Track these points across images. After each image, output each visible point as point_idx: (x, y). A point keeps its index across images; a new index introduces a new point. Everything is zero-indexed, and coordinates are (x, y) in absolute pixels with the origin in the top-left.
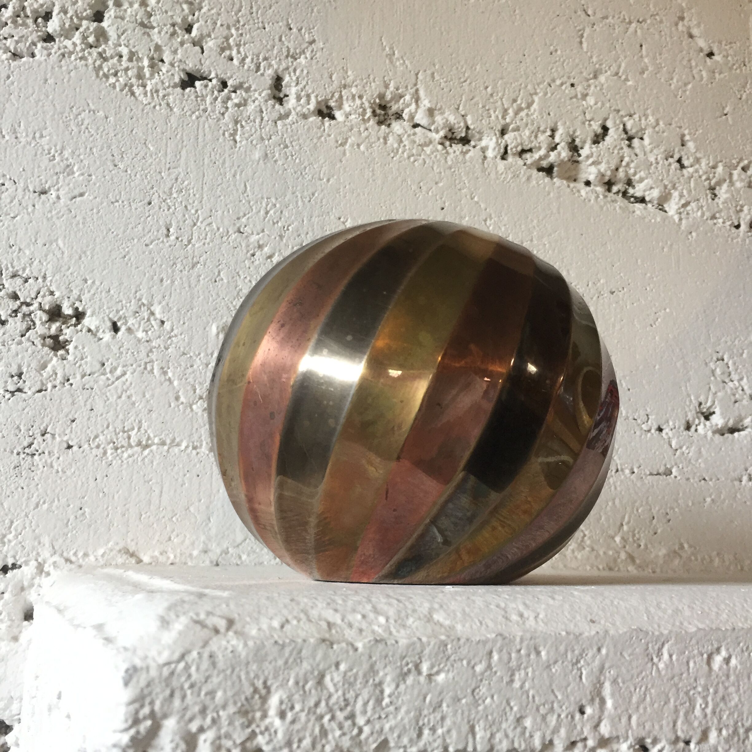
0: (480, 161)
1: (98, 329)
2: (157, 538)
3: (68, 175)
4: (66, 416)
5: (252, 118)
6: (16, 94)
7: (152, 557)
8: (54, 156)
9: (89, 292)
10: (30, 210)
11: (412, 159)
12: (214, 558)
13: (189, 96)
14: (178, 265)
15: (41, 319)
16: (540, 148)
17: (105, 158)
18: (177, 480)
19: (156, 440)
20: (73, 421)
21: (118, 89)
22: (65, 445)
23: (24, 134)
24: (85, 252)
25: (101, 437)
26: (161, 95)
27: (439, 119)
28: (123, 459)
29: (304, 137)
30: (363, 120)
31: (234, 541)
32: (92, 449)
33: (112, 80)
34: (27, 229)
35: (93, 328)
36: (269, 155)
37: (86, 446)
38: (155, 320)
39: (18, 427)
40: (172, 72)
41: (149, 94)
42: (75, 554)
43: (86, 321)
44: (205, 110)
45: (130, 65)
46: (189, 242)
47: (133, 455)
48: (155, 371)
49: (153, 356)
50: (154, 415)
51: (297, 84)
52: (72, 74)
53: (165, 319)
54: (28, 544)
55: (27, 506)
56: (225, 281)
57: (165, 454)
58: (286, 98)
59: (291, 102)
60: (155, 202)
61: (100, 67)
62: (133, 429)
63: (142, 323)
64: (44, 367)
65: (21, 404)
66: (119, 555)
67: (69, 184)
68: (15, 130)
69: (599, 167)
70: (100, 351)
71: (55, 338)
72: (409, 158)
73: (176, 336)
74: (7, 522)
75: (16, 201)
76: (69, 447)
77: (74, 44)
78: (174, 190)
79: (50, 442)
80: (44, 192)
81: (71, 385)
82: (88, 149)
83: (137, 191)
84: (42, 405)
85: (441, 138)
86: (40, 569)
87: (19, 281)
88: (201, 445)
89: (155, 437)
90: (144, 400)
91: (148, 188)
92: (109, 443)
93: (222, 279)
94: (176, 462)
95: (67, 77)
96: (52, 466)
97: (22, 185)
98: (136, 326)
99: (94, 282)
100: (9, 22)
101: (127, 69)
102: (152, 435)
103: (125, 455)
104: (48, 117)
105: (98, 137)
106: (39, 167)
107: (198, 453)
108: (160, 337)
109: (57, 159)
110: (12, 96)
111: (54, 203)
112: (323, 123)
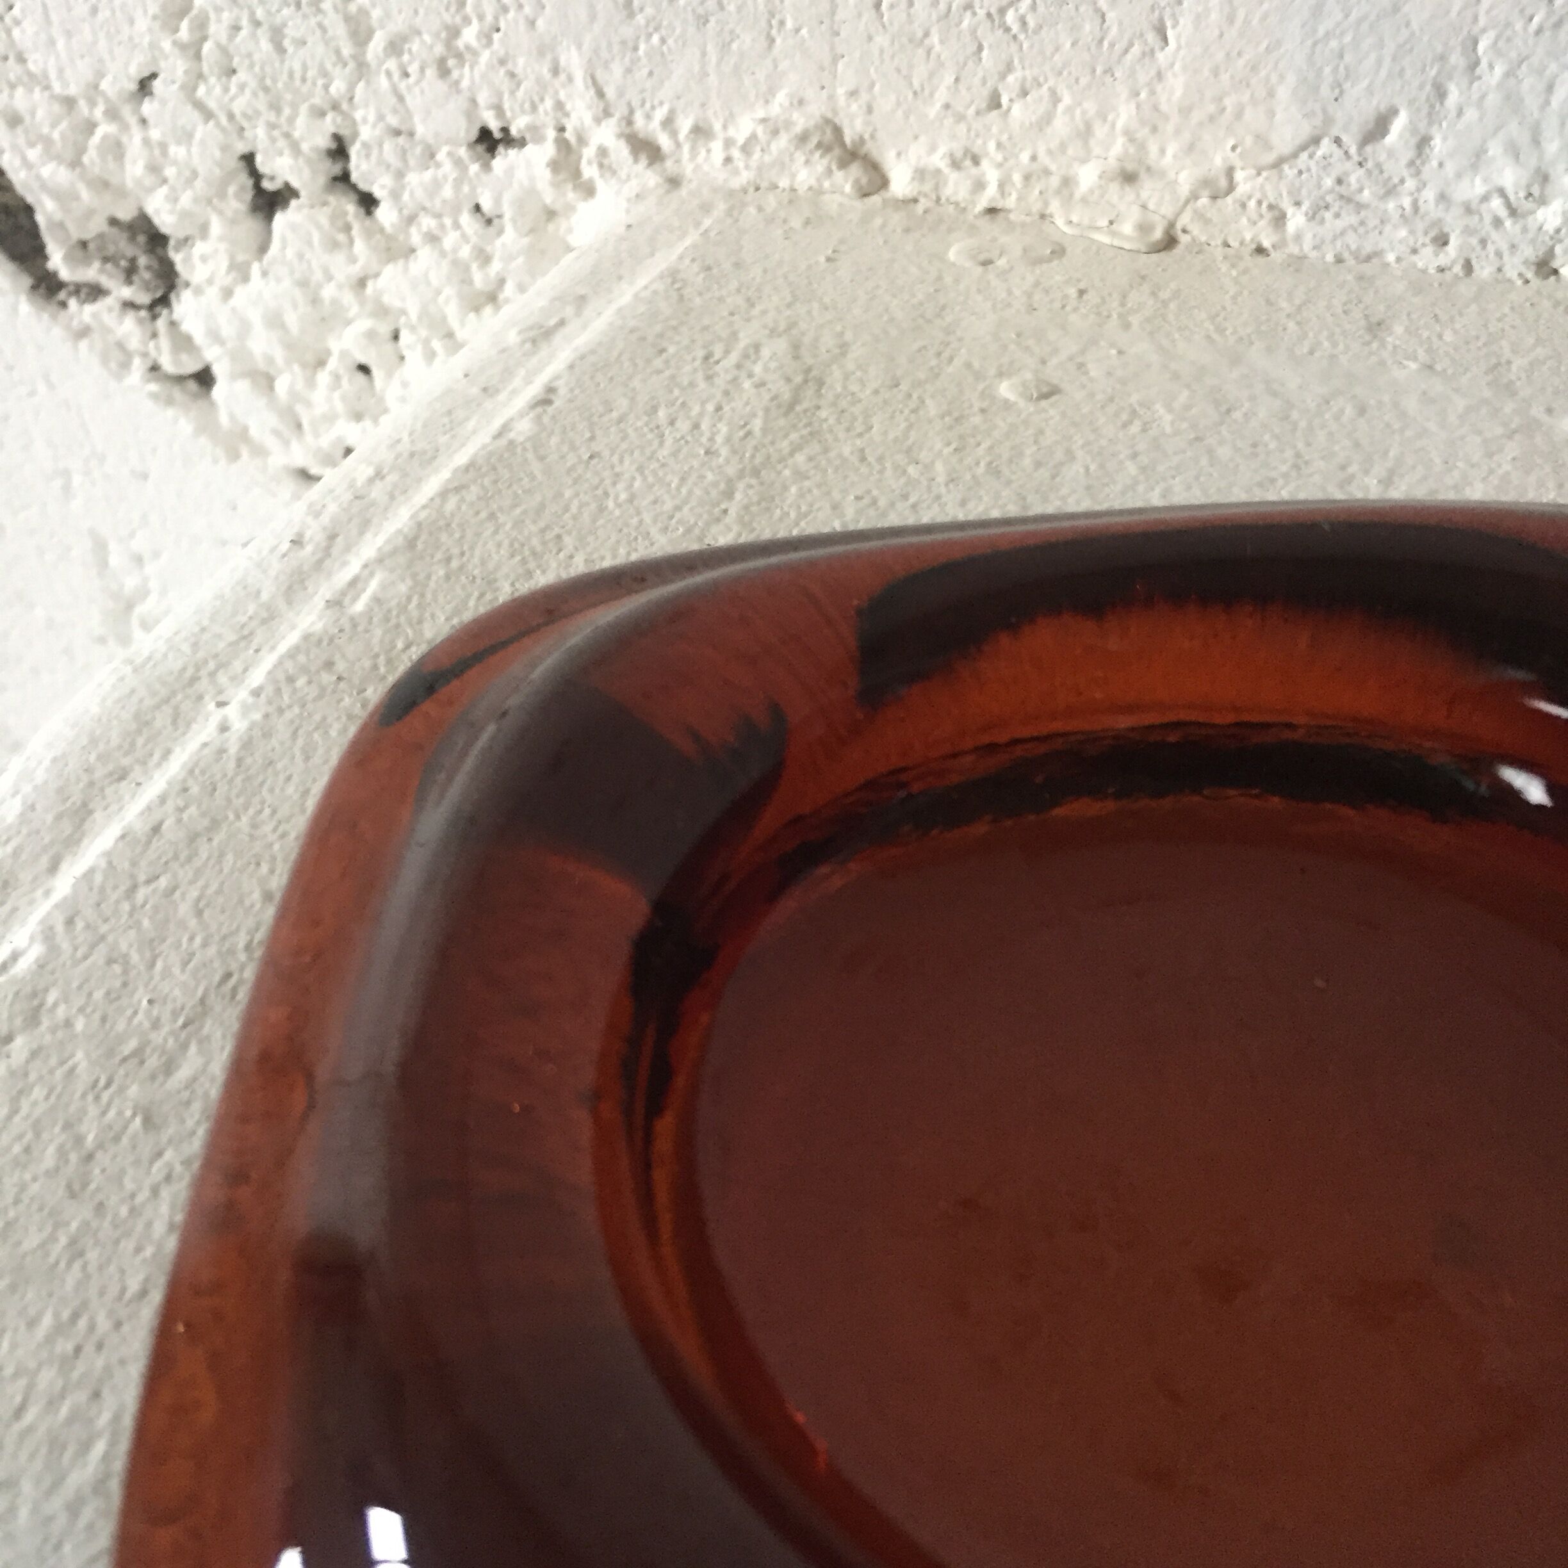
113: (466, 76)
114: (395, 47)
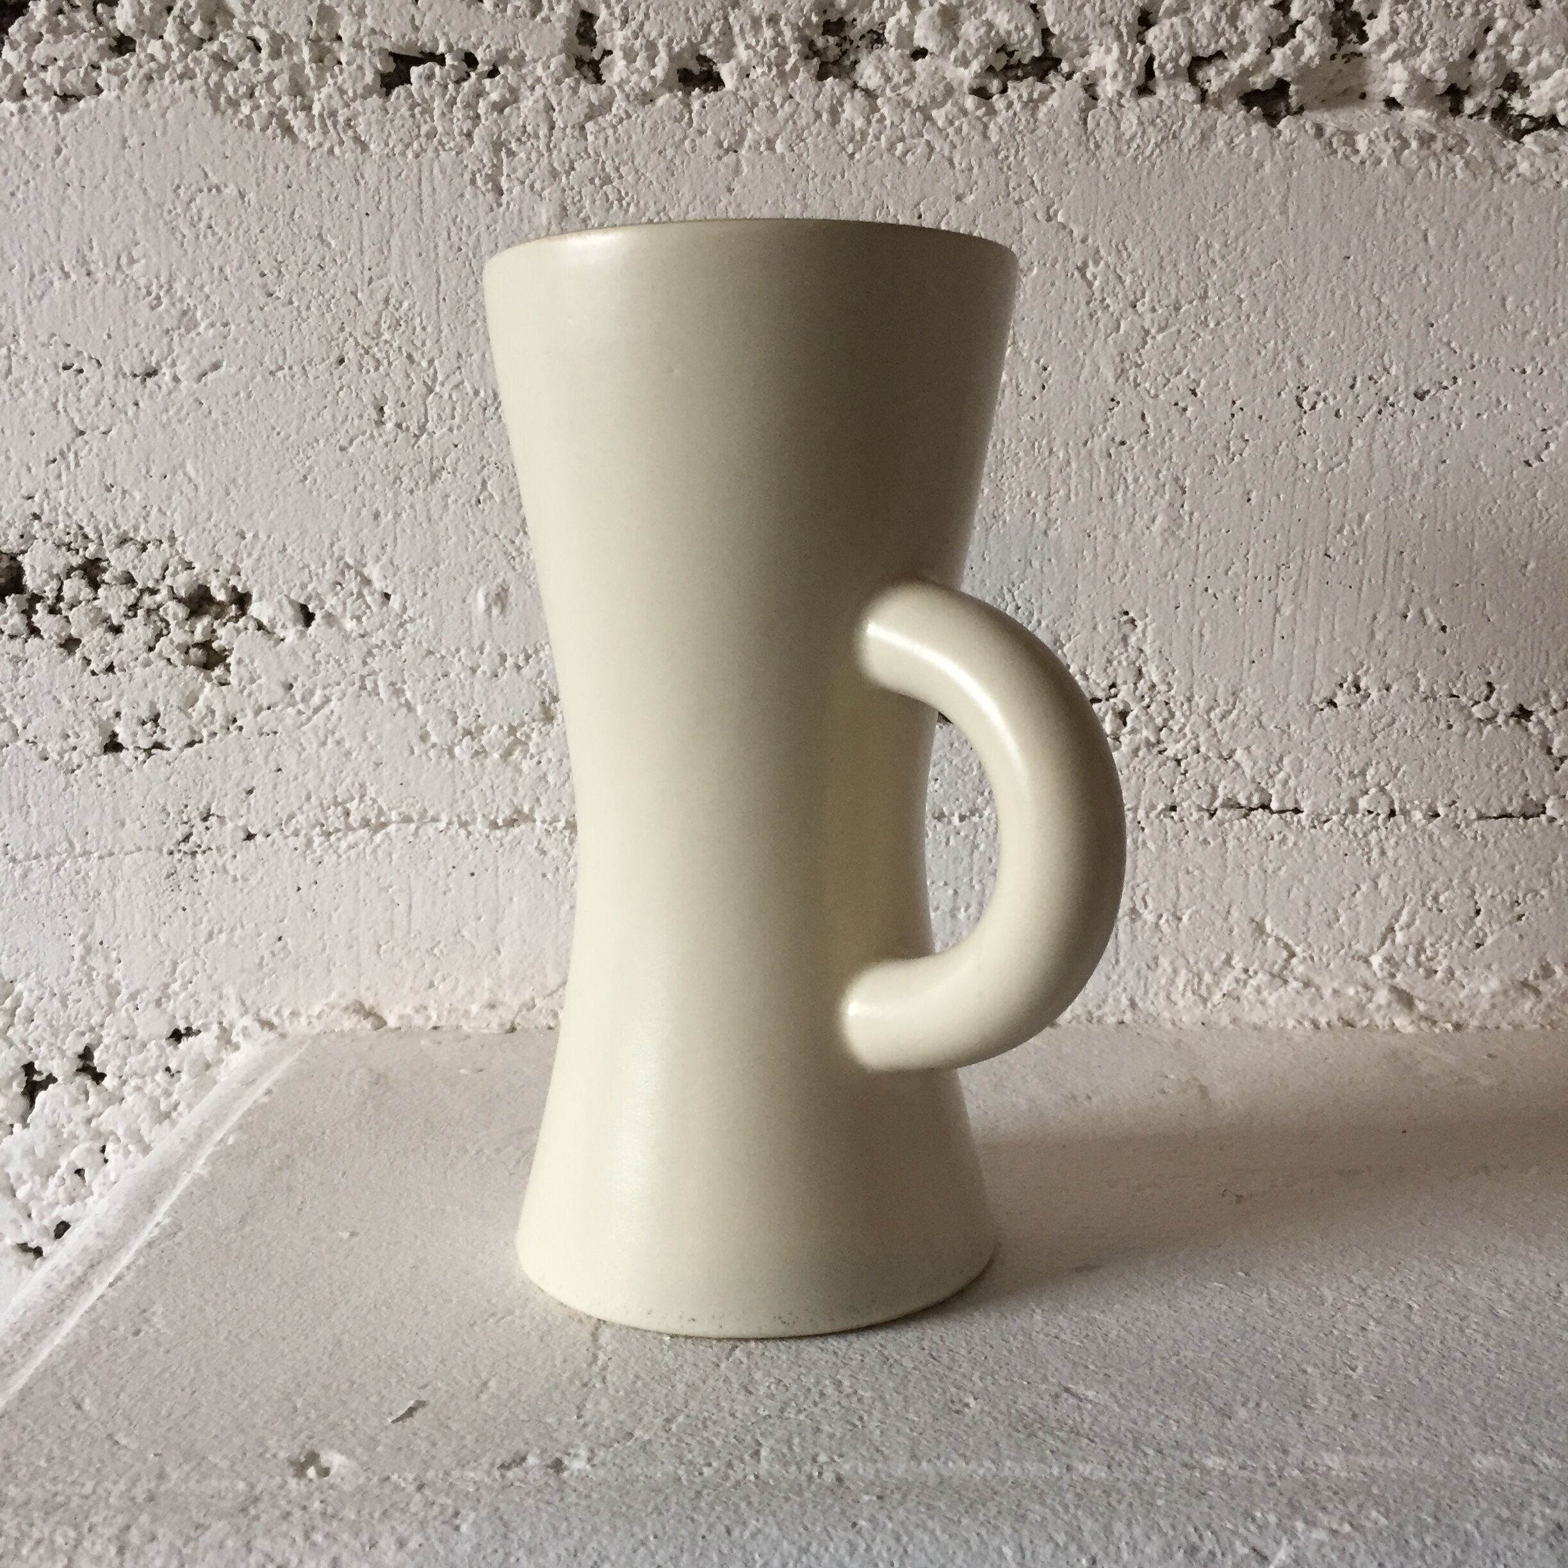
0: (1076, 116)
1: (272, 620)
2: (408, 984)
3: (188, 331)
4: (238, 785)
5: (529, 129)
6: (76, 184)
7: (401, 1017)
8: (158, 298)
9: (250, 555)
10: (130, 413)
11: (900, 147)
12: (507, 1017)
13: (396, 110)
14: (405, 480)
15: (175, 616)
16: (1243, 47)
17: (248, 281)
18: (436, 883)
19: (394, 816)
20: (250, 792)
21: (257, 128)
22: (242, 835)
23: (101, 264)
24: (234, 481)
25: (300, 817)
26: (341, 119)
27: (970, 30)
28: (340, 851)
29: (645, 147)
30: (782, 75)
31: (543, 986)
32: (286, 837)
33: (245, 109)
34: (130, 452)
35: (265, 622)
36: (571, 209)
37: (276, 834)
38: (372, 594)
39: (164, 809)
40: (359, 61)
41: (317, 125)
42: (278, 1013)
43: (254, 609)
44: (432, 134)
45: (276, 66)
46: (422, 428)
47: (356, 845)
48: (382, 689)
49: (374, 664)
50: (385, 772)
51: (625, 22)
52: (170, 116)
53: (389, 591)
54: (202, 997)
55: (194, 938)
56: (497, 499)
57: (411, 839)
58: (606, 60)
59: (616, 70)
60: (351, 355)
61: (220, 86)
62: (353, 799)
63: (349, 601)
64: (192, 700)
65: (164, 770)
66: (346, 1017)
67: (190, 351)
68: (84, 256)
69: (1416, 62)
70: (280, 664)
71: (205, 645)
72: (891, 147)
73: (412, 620)
74: (167, 963)
75: (105, 401)
76: (250, 837)
77: (167, 48)
78: (384, 326)
79: (217, 832)
80: (152, 373)
81: (241, 728)
82: (216, 271)
83: (314, 340)
84: (197, 768)
85: (977, 76)
86: (225, 1038)
87: (131, 550)
88: (474, 819)
89: (390, 810)
90: (365, 746)
91: (335, 329)
92: (314, 827)
93: (491, 496)
94: (432, 852)
95: (160, 123)
96: (225, 870)
97: (111, 366)
98: (340, 609)
99: (256, 536)
100: (43, 30)
101: (271, 77)
102: (385, 808)
103: (343, 845)
104: (138, 218)
105: (231, 241)
106: (135, 323)
107: (469, 833)
108: (382, 626)
109: (165, 301)
110: (70, 191)
111: (170, 393)
112: (688, 106)
113: (170, 1006)
114: (133, 997)
